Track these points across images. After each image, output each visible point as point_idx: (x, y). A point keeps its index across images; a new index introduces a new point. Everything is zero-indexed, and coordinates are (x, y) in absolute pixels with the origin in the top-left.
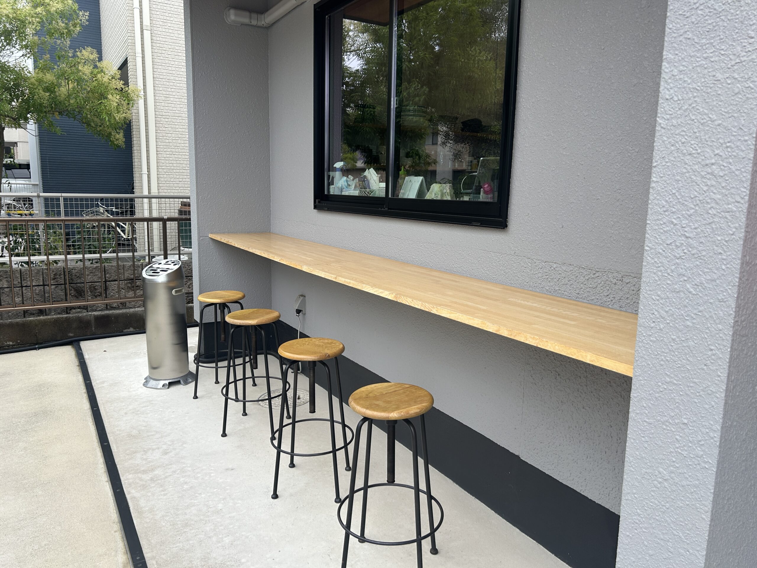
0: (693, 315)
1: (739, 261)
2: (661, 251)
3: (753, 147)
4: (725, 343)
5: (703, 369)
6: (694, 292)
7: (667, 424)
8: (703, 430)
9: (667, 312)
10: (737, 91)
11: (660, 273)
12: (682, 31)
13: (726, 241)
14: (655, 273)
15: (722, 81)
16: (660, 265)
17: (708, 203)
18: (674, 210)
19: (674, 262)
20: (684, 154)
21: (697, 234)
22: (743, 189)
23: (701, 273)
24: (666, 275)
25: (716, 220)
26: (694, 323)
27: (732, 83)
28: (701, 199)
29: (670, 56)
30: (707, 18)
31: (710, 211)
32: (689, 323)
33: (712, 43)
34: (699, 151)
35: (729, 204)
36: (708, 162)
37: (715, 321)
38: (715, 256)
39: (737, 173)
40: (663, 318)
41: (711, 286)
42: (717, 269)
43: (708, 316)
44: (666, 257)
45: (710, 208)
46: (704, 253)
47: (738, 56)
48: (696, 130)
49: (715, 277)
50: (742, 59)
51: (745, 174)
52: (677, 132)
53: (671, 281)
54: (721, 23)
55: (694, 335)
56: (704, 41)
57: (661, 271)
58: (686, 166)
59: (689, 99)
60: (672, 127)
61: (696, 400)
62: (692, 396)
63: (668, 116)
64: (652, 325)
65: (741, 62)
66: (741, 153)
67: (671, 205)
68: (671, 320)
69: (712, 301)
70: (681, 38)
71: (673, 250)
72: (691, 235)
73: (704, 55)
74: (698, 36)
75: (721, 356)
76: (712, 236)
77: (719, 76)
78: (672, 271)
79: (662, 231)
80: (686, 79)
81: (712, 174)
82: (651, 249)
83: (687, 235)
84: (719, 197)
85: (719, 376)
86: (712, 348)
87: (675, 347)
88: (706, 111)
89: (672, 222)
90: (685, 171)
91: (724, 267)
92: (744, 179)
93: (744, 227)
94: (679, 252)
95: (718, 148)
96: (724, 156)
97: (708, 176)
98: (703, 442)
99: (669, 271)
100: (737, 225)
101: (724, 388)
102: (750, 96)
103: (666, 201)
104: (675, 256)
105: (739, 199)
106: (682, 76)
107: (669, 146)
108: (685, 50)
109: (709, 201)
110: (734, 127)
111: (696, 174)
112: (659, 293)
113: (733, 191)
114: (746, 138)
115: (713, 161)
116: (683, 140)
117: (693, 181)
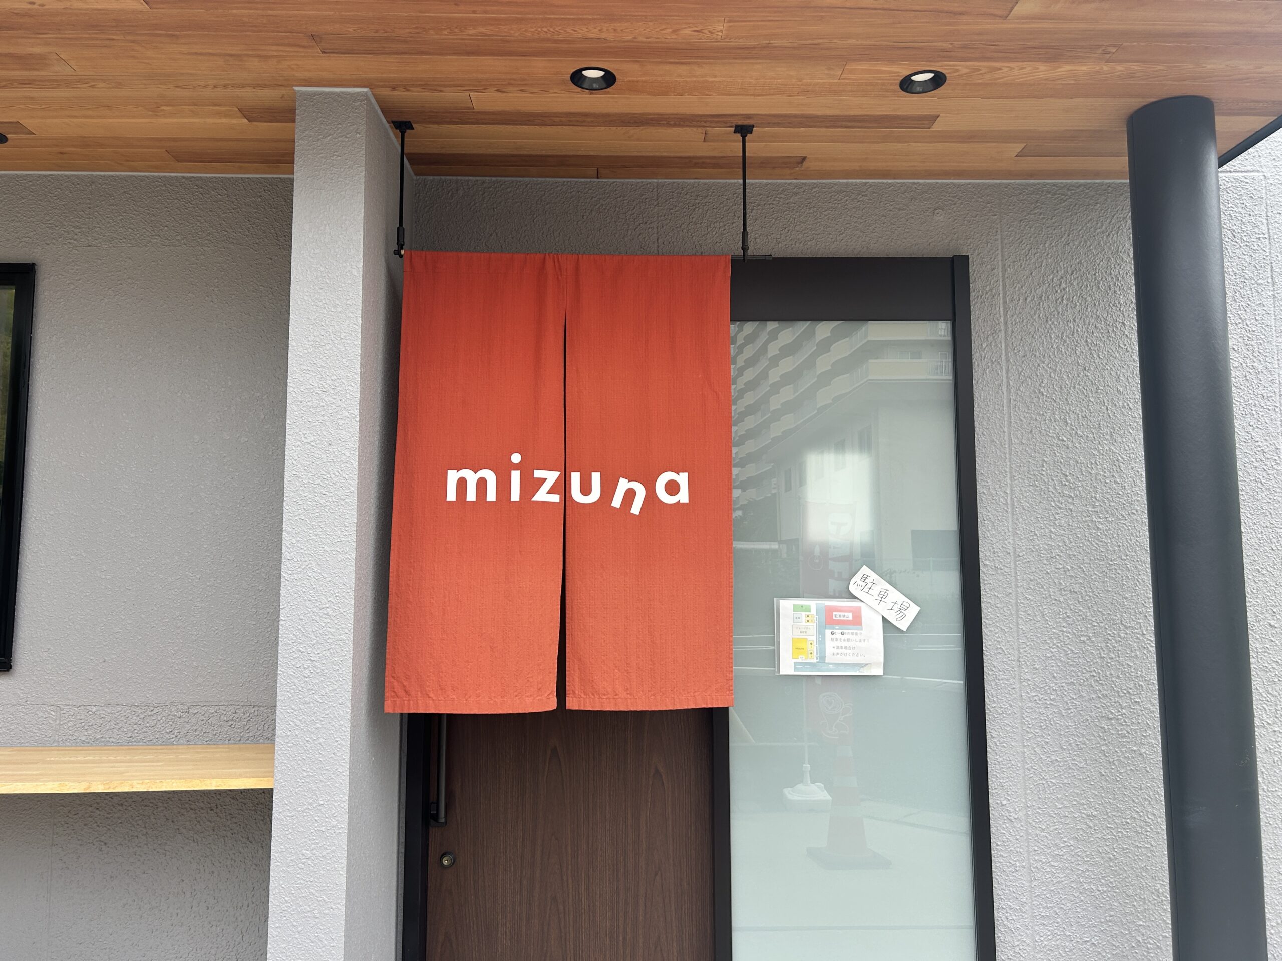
0: (321, 719)
1: (351, 674)
2: (292, 673)
3: (353, 597)
4: (346, 734)
5: (332, 758)
6: (321, 701)
7: (307, 811)
8: (336, 804)
9: (300, 721)
10: (339, 560)
11: (293, 691)
12: (297, 513)
13: (341, 661)
14: (288, 692)
15: (329, 551)
16: (292, 684)
17: (326, 635)
18: (301, 641)
19: (304, 680)
20: (305, 600)
21: (320, 657)
22: (349, 625)
23: (325, 686)
24: (298, 691)
25: (333, 646)
26: (322, 724)
27: (336, 554)
28: (321, 632)
29: (289, 528)
30: (315, 507)
31: (328, 641)
32: (319, 725)
33: (320, 525)
34: (317, 598)
35: (340, 635)
36: (324, 606)
37: (337, 719)
38: (334, 672)
39: (344, 614)
40: (298, 726)
41: (333, 694)
42: (336, 681)
43: (332, 717)
44: (297, 678)
45: (328, 638)
46: (326, 671)
47: (339, 537)
48: (313, 584)
49: (336, 687)
50: (342, 539)
51: (349, 615)
52: (299, 584)
53: (302, 695)
54: (325, 514)
55: (323, 733)
56: (314, 523)
57: (293, 689)
58: (308, 609)
59: (306, 561)
60: (294, 580)
61: (328, 783)
62: (325, 781)
63: (291, 572)
64: (289, 734)
65: (341, 541)
66: (345, 600)
67: (298, 637)
68: (305, 727)
69: (334, 705)
70: (297, 518)
71: (302, 671)
72: (316, 659)
73: (315, 532)
74: (309, 519)
75: (344, 744)
76: (330, 658)
77: (326, 548)
78: (303, 688)
79: (292, 658)
80: (303, 547)
81: (327, 614)
82: (284, 672)
83: (313, 659)
84: (334, 630)
85: (344, 759)
86: (337, 739)
87: (309, 747)
88: (319, 571)
89: (300, 650)
90: (307, 612)
91: (341, 679)
92: (349, 618)
93: (352, 650)
94: (307, 673)
95: (330, 597)
96: (335, 602)
97: (325, 616)
98: (336, 814)
99: (300, 688)
100: (347, 649)
101: (348, 767)
102: (348, 564)
103: (294, 635)
104: (304, 676)
105: (347, 632)
106: (299, 544)
107: (293, 594)
108: (301, 527)
109: (327, 633)
110: (340, 583)
111: (316, 614)
112: (293, 707)
113: (343, 625)
114: (349, 591)
115: (327, 605)
116: (304, 590)
117: (313, 620)
